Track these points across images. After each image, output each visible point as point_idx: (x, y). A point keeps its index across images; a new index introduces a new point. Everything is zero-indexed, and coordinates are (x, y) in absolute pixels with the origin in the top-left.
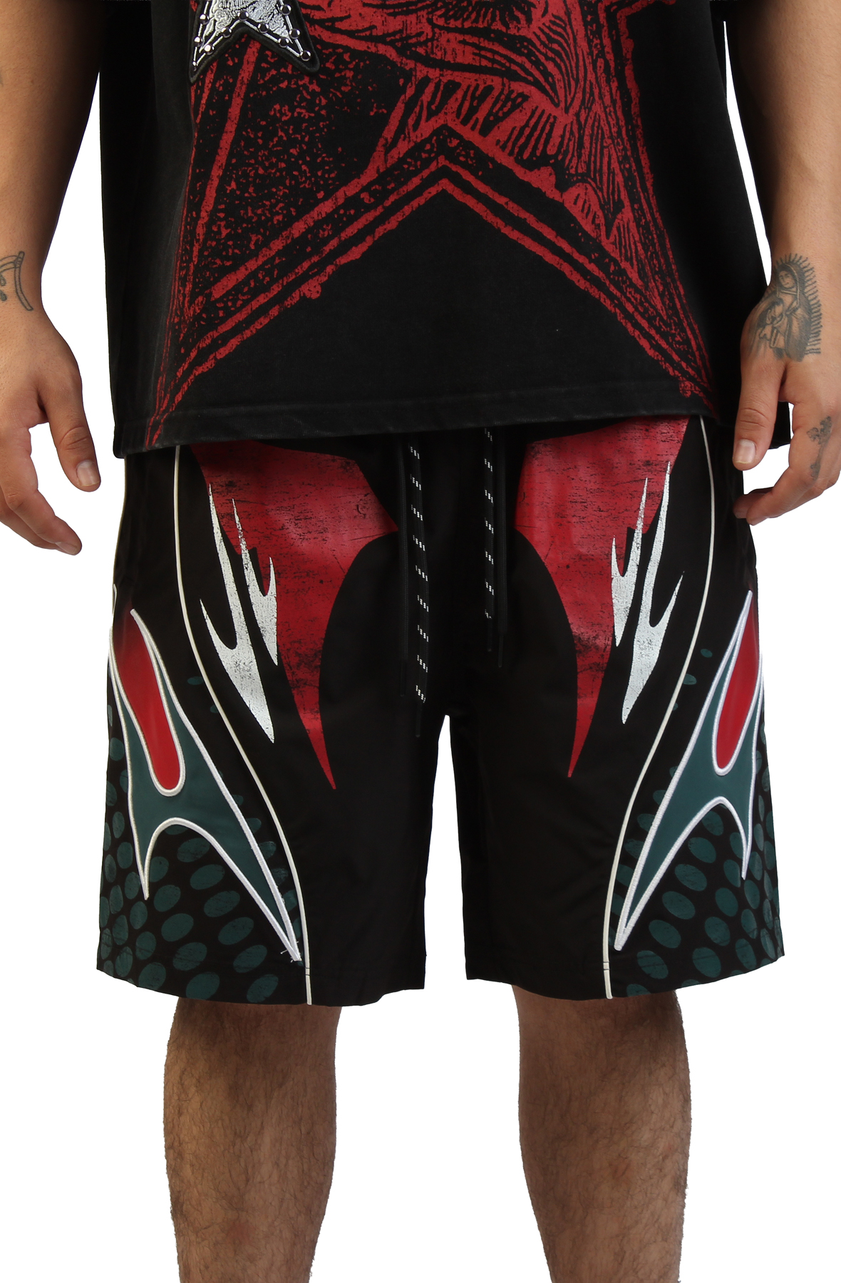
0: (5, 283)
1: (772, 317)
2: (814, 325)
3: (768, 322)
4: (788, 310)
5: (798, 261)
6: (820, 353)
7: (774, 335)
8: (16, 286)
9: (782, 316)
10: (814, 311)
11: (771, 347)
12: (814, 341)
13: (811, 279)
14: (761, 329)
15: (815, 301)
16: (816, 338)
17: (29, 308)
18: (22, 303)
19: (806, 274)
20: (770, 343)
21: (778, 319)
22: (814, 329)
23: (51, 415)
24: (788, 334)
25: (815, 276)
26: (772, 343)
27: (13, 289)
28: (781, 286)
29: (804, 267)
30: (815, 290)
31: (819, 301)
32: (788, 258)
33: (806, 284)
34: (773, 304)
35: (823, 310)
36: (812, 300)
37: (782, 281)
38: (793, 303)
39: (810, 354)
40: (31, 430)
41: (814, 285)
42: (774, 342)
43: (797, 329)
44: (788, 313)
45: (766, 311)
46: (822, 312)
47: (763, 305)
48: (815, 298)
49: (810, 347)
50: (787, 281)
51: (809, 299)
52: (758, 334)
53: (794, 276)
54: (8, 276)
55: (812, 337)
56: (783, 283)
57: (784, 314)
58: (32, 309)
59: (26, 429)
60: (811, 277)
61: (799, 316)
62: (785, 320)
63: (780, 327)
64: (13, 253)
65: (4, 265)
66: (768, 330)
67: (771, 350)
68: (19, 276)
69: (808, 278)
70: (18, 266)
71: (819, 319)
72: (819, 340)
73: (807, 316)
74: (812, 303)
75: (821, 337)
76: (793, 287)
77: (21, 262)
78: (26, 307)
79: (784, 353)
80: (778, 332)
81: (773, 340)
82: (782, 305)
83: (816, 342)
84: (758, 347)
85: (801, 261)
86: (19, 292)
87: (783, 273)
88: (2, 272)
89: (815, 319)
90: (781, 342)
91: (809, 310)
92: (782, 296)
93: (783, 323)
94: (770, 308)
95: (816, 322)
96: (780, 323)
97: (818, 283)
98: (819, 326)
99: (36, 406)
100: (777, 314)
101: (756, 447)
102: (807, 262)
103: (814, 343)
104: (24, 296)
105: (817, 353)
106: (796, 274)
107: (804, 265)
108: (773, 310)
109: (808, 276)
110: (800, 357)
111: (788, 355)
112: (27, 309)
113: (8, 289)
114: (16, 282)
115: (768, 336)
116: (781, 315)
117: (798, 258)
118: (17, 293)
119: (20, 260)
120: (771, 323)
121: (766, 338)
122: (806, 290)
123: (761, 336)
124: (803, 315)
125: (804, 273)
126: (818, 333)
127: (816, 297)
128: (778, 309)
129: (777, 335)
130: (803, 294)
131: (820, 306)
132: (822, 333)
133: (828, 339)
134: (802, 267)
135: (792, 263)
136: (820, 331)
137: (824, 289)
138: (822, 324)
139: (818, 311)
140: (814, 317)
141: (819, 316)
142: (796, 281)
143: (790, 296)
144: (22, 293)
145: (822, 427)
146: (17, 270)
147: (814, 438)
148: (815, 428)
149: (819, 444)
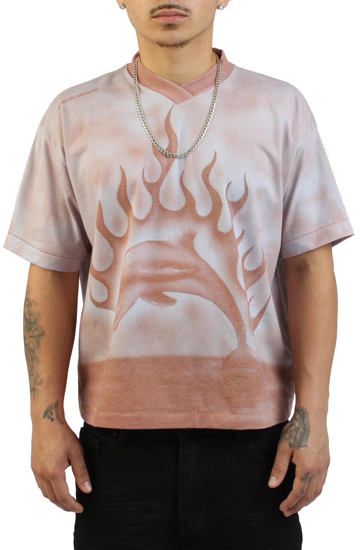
0: (53, 414)
1: (290, 430)
2: (306, 435)
3: (289, 432)
4: (296, 428)
6: (306, 447)
7: (290, 438)
8: (57, 415)
10: (307, 429)
12: (305, 442)
13: (307, 416)
14: (286, 434)
15: (308, 425)
17: (62, 423)
18: (59, 422)
19: (305, 414)
21: (292, 432)
24: (295, 438)
25: (309, 415)
28: (295, 418)
29: (305, 412)
30: (308, 421)
31: (309, 425)
33: (305, 418)
34: (291, 425)
35: (311, 429)
38: (298, 426)
39: (302, 448)
41: (308, 419)
42: (289, 441)
43: (299, 437)
44: (296, 430)
45: (288, 428)
47: (288, 425)
48: (308, 424)
49: (303, 445)
50: (298, 417)
51: (305, 424)
52: (284, 437)
53: (300, 415)
54: (54, 411)
55: (304, 440)
56: (296, 417)
60: (307, 415)
61: (300, 431)
62: (295, 432)
63: (292, 434)
64: (54, 402)
65: (52, 407)
66: (288, 435)
67: (288, 443)
68: (57, 411)
69: (305, 416)
70: (57, 407)
73: (303, 431)
74: (306, 426)
75: (308, 440)
76: (300, 419)
79: (293, 446)
80: (291, 437)
81: (289, 440)
82: (294, 426)
83: (306, 442)
84: (283, 441)
85: (303, 409)
87: (297, 413)
88: (51, 410)
90: (292, 441)
91: (305, 429)
92: (295, 422)
93: (294, 433)
94: (290, 427)
100: (292, 430)
101: (277, 480)
102: (306, 410)
105: (305, 447)
106: (302, 414)
107: (305, 410)
110: (299, 448)
111: (294, 447)
113: (54, 417)
114: (56, 413)
115: (288, 438)
116: (293, 430)
117: (303, 407)
118: (57, 418)
119: (57, 404)
120: (289, 433)
121: (287, 438)
122: (304, 421)
126: (307, 439)
128: (293, 428)
129: (291, 438)
130: (303, 422)
131: (310, 427)
132: (309, 438)
133: (311, 441)
134: (304, 411)
135: (300, 409)
136: (308, 437)
137: (312, 420)
138: (309, 434)
139: (308, 429)
140: (307, 432)
141: (309, 431)
142: (301, 417)
143: (298, 422)
144: (59, 418)
145: (305, 476)
146: (57, 409)
147: (302, 480)
148: (302, 477)
149: (304, 482)
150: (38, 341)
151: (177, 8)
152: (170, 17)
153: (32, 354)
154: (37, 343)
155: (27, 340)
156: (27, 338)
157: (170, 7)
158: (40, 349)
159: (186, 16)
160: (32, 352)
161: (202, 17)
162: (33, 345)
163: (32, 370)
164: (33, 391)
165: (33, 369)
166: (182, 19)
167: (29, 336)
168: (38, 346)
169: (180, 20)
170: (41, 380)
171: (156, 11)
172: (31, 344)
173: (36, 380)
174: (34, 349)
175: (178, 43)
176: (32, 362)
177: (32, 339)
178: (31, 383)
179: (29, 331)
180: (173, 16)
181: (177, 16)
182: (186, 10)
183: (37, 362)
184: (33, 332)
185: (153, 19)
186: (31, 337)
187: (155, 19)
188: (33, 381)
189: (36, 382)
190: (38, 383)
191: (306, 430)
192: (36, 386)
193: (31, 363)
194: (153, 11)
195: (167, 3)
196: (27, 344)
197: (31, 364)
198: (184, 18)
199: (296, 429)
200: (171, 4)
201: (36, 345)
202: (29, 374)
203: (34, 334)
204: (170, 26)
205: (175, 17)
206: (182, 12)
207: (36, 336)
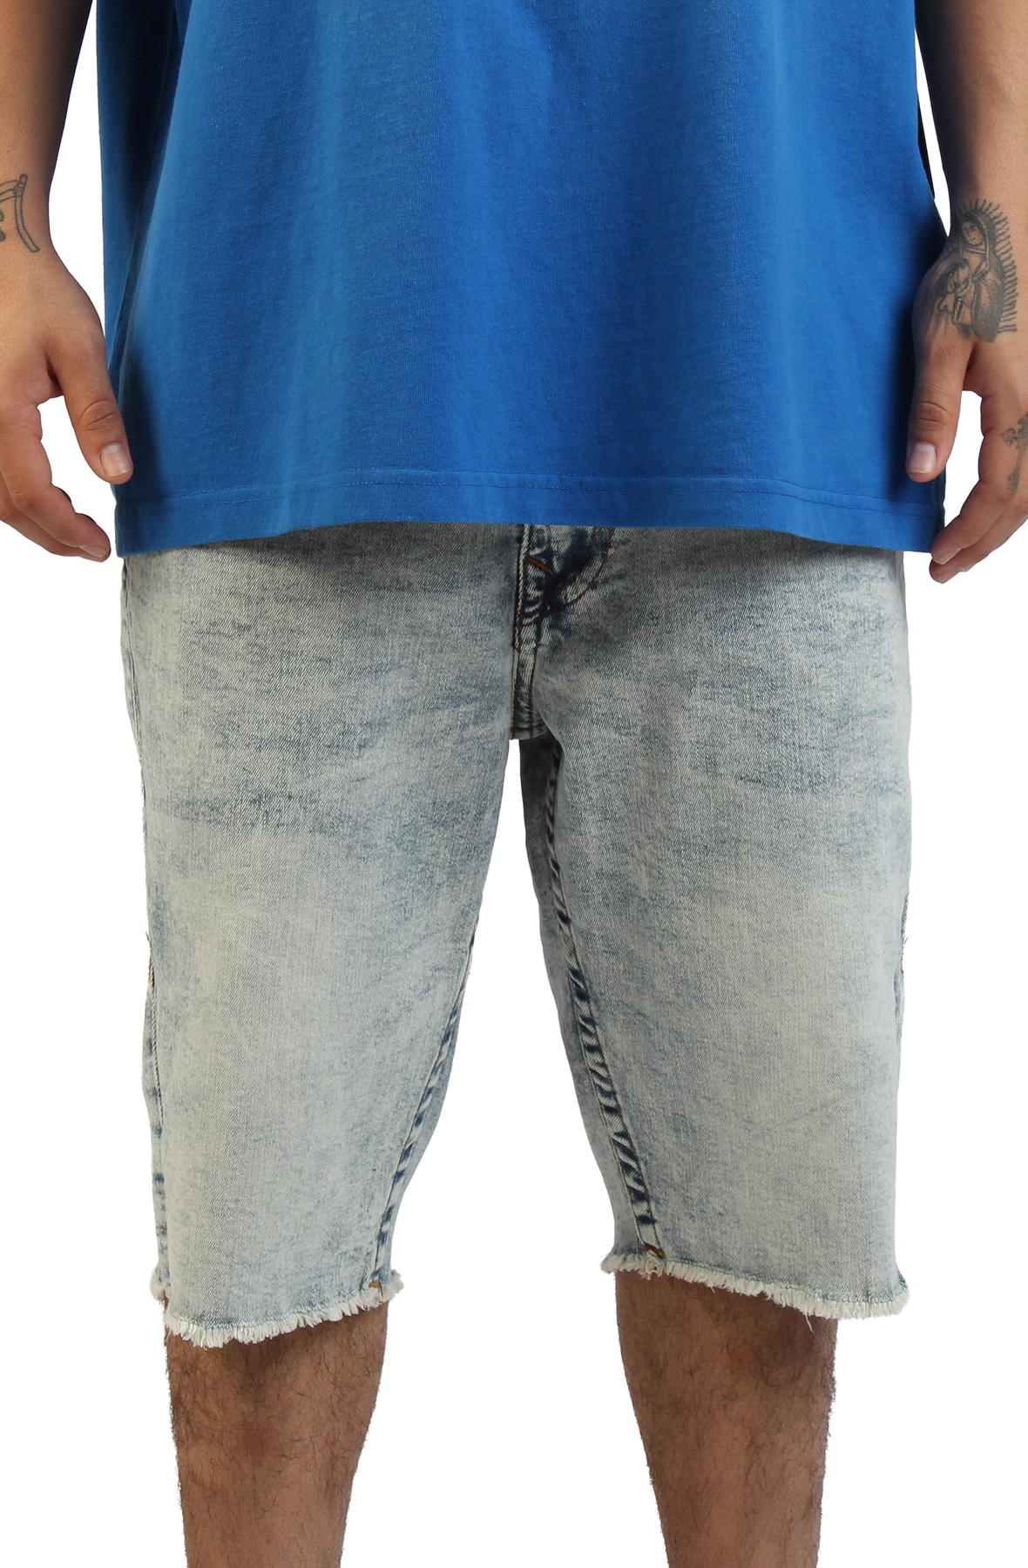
0: (3, 218)
1: (955, 283)
2: (1008, 294)
3: (950, 289)
4: (975, 274)
5: (987, 210)
6: (1015, 330)
7: (957, 307)
8: (17, 221)
9: (968, 282)
10: (1007, 274)
11: (954, 323)
12: (1008, 315)
13: (1003, 233)
14: (941, 298)
15: (1008, 262)
16: (1010, 312)
17: (34, 248)
18: (26, 243)
19: (998, 227)
20: (952, 318)
21: (963, 286)
22: (1008, 299)
23: (65, 387)
24: (976, 305)
25: (1008, 229)
26: (955, 317)
27: (13, 225)
28: (966, 242)
29: (995, 218)
30: (1008, 247)
31: (1013, 262)
32: (973, 206)
33: (998, 240)
34: (956, 267)
35: (1020, 273)
36: (1005, 260)
37: (966, 235)
38: (979, 267)
39: (1004, 333)
40: (40, 407)
41: (1007, 241)
42: (958, 316)
43: (988, 300)
44: (975, 279)
45: (946, 276)
46: (1017, 275)
47: (942, 267)
48: (1009, 258)
49: (1004, 324)
50: (974, 237)
51: (1001, 259)
52: (936, 304)
53: (981, 230)
54: (8, 208)
55: (1007, 310)
56: (968, 239)
57: (970, 280)
58: (38, 250)
59: (33, 407)
61: (990, 283)
62: (972, 287)
63: (965, 296)
64: (13, 177)
66: (949, 301)
67: (954, 326)
68: (21, 207)
69: (1000, 232)
70: (19, 193)
71: (1014, 285)
72: (1015, 313)
73: (999, 282)
74: (1005, 264)
75: (1016, 309)
76: (981, 244)
77: (24, 188)
78: (29, 248)
79: (972, 331)
80: (962, 303)
81: (956, 314)
82: (967, 268)
83: (1011, 317)
84: (938, 323)
85: (991, 209)
86: (20, 229)
87: (967, 225)
89: (1010, 285)
91: (1002, 274)
92: (967, 256)
93: (969, 291)
94: (952, 270)
95: (1011, 289)
96: (965, 291)
97: (1013, 237)
98: (1014, 294)
99: (46, 376)
100: (961, 279)
101: (936, 452)
102: (998, 211)
103: (1008, 318)
104: (27, 232)
105: (1012, 330)
106: (984, 226)
107: (995, 214)
108: (956, 273)
109: (999, 229)
110: (991, 338)
111: (977, 333)
112: (32, 250)
113: (7, 225)
114: (16, 215)
115: (951, 309)
116: (966, 280)
117: (987, 205)
118: (19, 230)
119: (21, 185)
120: (954, 291)
121: (947, 311)
122: (997, 248)
123: (941, 307)
124: (994, 281)
125: (994, 226)
126: (1013, 305)
127: (1010, 256)
128: (963, 273)
129: (961, 307)
130: (994, 252)
131: (1015, 267)
132: (1018, 303)
134: (991, 216)
135: (978, 211)
136: (1015, 301)
137: (1019, 245)
138: (1017, 291)
139: (1013, 275)
141: (1015, 282)
142: (984, 235)
143: (976, 255)
144: (25, 230)
145: (1020, 426)
146: (19, 199)
147: (1012, 442)
148: (1010, 429)
149: (1018, 448)
191: (1006, 276)
199: (973, 276)
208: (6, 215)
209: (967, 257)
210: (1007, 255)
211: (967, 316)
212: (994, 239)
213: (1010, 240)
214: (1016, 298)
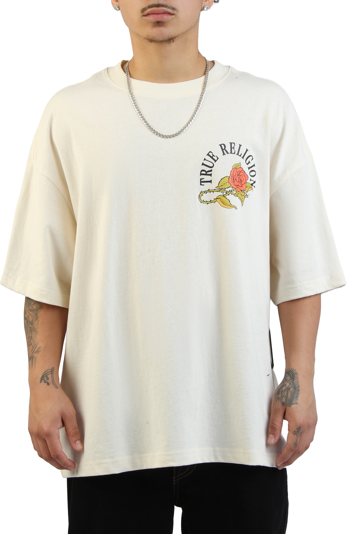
1: (282, 391)
2: (296, 394)
3: (280, 392)
4: (287, 388)
6: (297, 404)
8: (52, 380)
13: (296, 377)
14: (278, 395)
15: (297, 385)
17: (57, 387)
19: (295, 375)
21: (284, 392)
23: (66, 425)
24: (287, 397)
25: (298, 376)
26: (281, 400)
29: (294, 373)
30: (297, 381)
31: (299, 385)
34: (283, 386)
35: (300, 388)
38: (289, 386)
39: (294, 405)
41: (297, 379)
43: (290, 396)
44: (287, 390)
45: (280, 389)
46: (299, 389)
49: (294, 402)
51: (295, 384)
53: (290, 376)
54: (50, 376)
55: (295, 398)
56: (287, 378)
59: (58, 430)
62: (286, 392)
63: (284, 394)
64: (51, 368)
65: (48, 373)
66: (280, 395)
67: (280, 403)
68: (53, 376)
70: (52, 373)
73: (294, 391)
74: (296, 386)
75: (298, 398)
76: (290, 380)
77: (53, 371)
78: (55, 386)
80: (283, 396)
83: (296, 400)
84: (276, 401)
85: (293, 371)
87: (287, 375)
88: (47, 375)
91: (295, 388)
94: (282, 388)
97: (299, 378)
99: (61, 422)
100: (283, 390)
101: (275, 437)
102: (295, 371)
107: (294, 372)
110: (290, 405)
111: (286, 405)
113: (50, 381)
114: (52, 378)
115: (280, 398)
116: (285, 390)
117: (292, 369)
122: (294, 381)
123: (278, 397)
124: (292, 390)
126: (297, 397)
128: (284, 388)
130: (293, 383)
131: (299, 386)
132: (299, 396)
133: (301, 399)
134: (293, 373)
135: (290, 371)
137: (301, 380)
138: (299, 393)
139: (298, 389)
140: (297, 391)
142: (291, 378)
143: (289, 383)
144: (54, 382)
145: (297, 430)
146: (52, 374)
147: (295, 434)
148: (294, 431)
149: (296, 436)
150: (37, 313)
151: (166, 7)
152: (159, 15)
153: (31, 326)
154: (36, 316)
155: (26, 314)
156: (27, 312)
157: (158, 6)
158: (38, 321)
159: (173, 14)
160: (31, 324)
161: (187, 15)
162: (32, 318)
163: (30, 341)
164: (31, 359)
165: (31, 339)
166: (169, 17)
167: (29, 310)
168: (36, 319)
169: (168, 18)
170: (39, 348)
171: (146, 10)
172: (30, 317)
173: (34, 349)
174: (32, 321)
175: (166, 38)
176: (31, 333)
177: (30, 312)
178: (29, 352)
179: (29, 305)
180: (161, 14)
181: (165, 14)
182: (174, 9)
183: (35, 333)
184: (32, 306)
185: (144, 17)
186: (30, 310)
187: (145, 17)
188: (31, 350)
189: (34, 350)
190: (36, 352)
191: (296, 389)
192: (34, 354)
193: (29, 334)
194: (143, 10)
195: (156, 2)
196: (27, 317)
197: (29, 336)
198: (171, 16)
200: (159, 3)
201: (35, 318)
202: (27, 344)
203: (33, 308)
204: (159, 24)
205: (163, 15)
206: (169, 10)
207: (35, 309)
208: (49, 378)
209: (286, 383)
210: (297, 383)
211: (284, 400)
212: (294, 379)
213: (298, 379)
214: (299, 395)
